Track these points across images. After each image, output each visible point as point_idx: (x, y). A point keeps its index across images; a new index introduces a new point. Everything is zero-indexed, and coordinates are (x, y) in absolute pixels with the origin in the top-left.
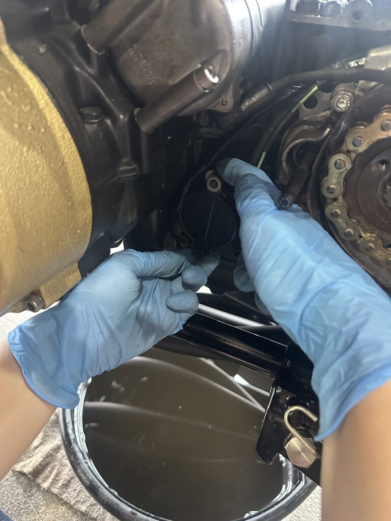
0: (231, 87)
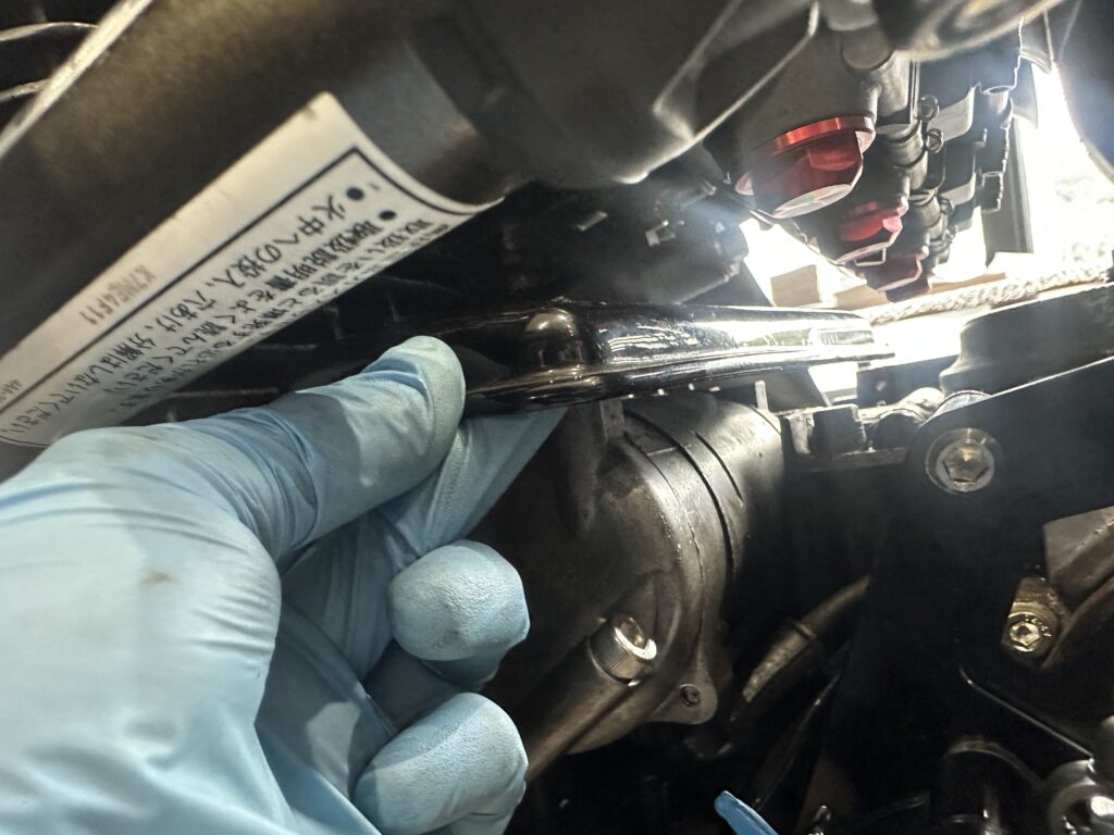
0: (700, 655)
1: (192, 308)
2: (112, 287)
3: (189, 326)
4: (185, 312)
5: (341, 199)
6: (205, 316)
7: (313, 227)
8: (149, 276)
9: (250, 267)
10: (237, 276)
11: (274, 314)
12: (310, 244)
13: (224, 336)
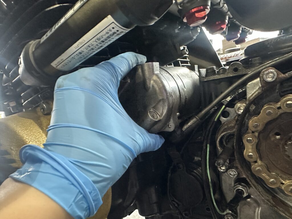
1: (90, 46)
2: (79, 43)
3: (90, 48)
4: (89, 47)
5: (111, 29)
6: (92, 47)
7: (107, 33)
8: (85, 41)
9: (98, 39)
10: (97, 41)
11: (101, 46)
12: (107, 35)
13: (94, 50)
